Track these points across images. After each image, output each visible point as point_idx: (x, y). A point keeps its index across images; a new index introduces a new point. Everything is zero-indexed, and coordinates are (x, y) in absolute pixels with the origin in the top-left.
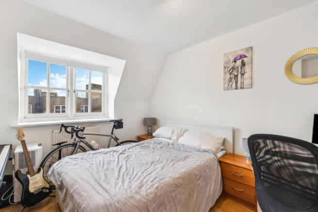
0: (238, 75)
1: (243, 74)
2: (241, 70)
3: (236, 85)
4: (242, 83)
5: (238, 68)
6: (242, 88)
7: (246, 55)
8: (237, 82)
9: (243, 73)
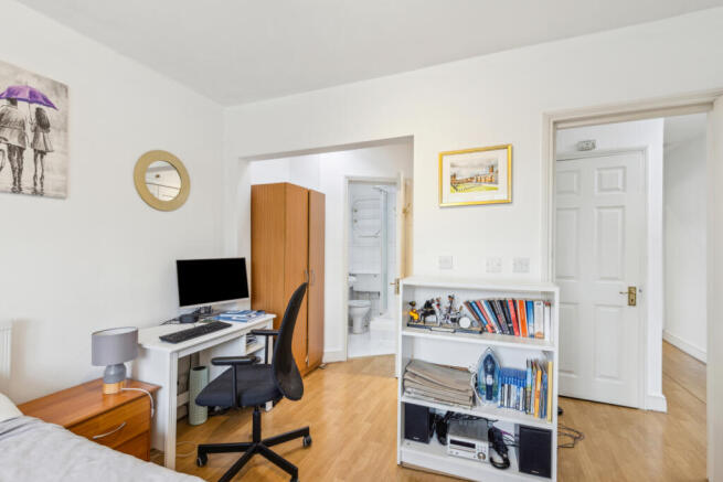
0: (21, 150)
1: (43, 153)
2: (36, 137)
3: (17, 180)
4: (39, 179)
5: (23, 124)
6: (35, 193)
7: (52, 100)
8: (20, 171)
9: (42, 148)
